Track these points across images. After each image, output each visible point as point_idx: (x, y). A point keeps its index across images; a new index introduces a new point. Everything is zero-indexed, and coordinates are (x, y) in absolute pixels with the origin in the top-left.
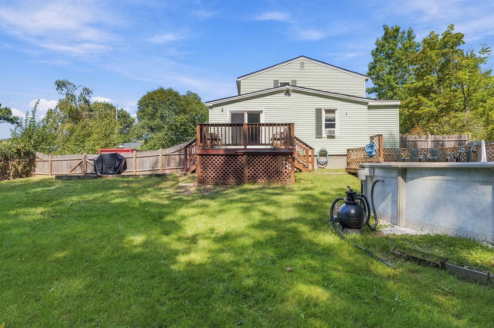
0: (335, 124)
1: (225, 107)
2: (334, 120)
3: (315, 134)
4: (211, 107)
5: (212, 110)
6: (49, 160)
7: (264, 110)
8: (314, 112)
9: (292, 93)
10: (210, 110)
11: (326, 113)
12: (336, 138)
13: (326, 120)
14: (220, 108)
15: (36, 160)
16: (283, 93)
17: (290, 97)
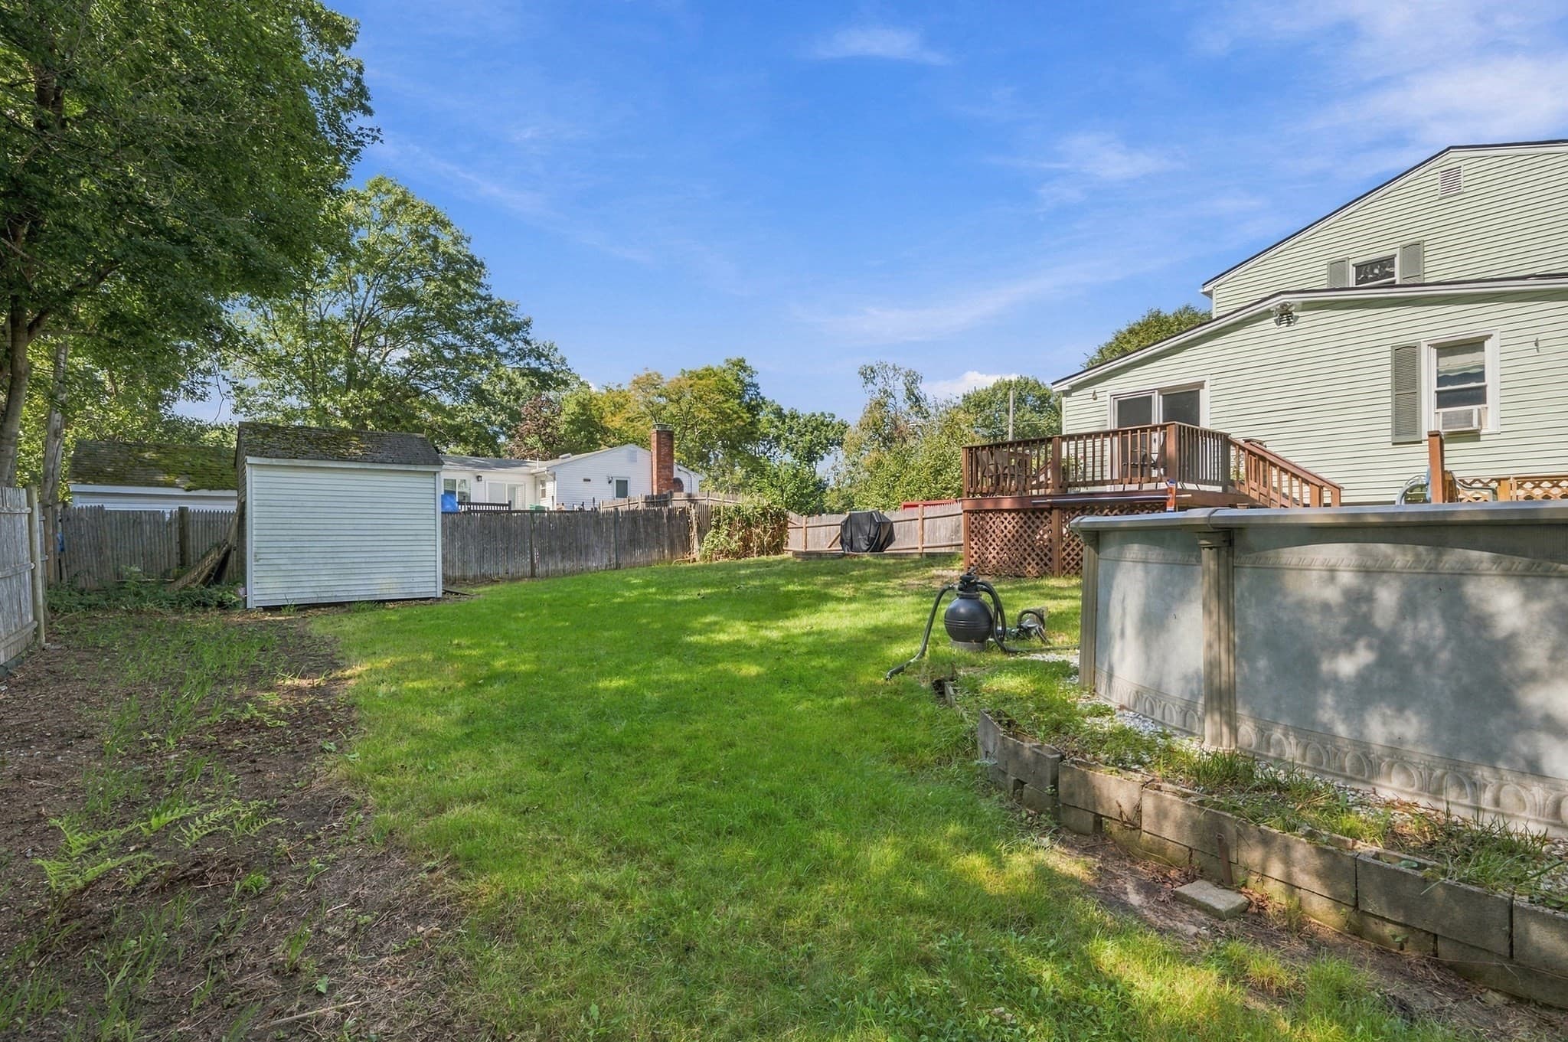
0: (1484, 387)
1: (1098, 388)
2: (1480, 376)
3: (1389, 432)
4: (1067, 394)
5: (1069, 399)
6: (804, 525)
7: (1207, 378)
8: (1386, 358)
9: (1300, 314)
10: (1064, 399)
11: (1439, 355)
12: (1482, 438)
13: (1442, 380)
14: (1090, 390)
15: (790, 525)
16: (1272, 320)
17: (1296, 327)
